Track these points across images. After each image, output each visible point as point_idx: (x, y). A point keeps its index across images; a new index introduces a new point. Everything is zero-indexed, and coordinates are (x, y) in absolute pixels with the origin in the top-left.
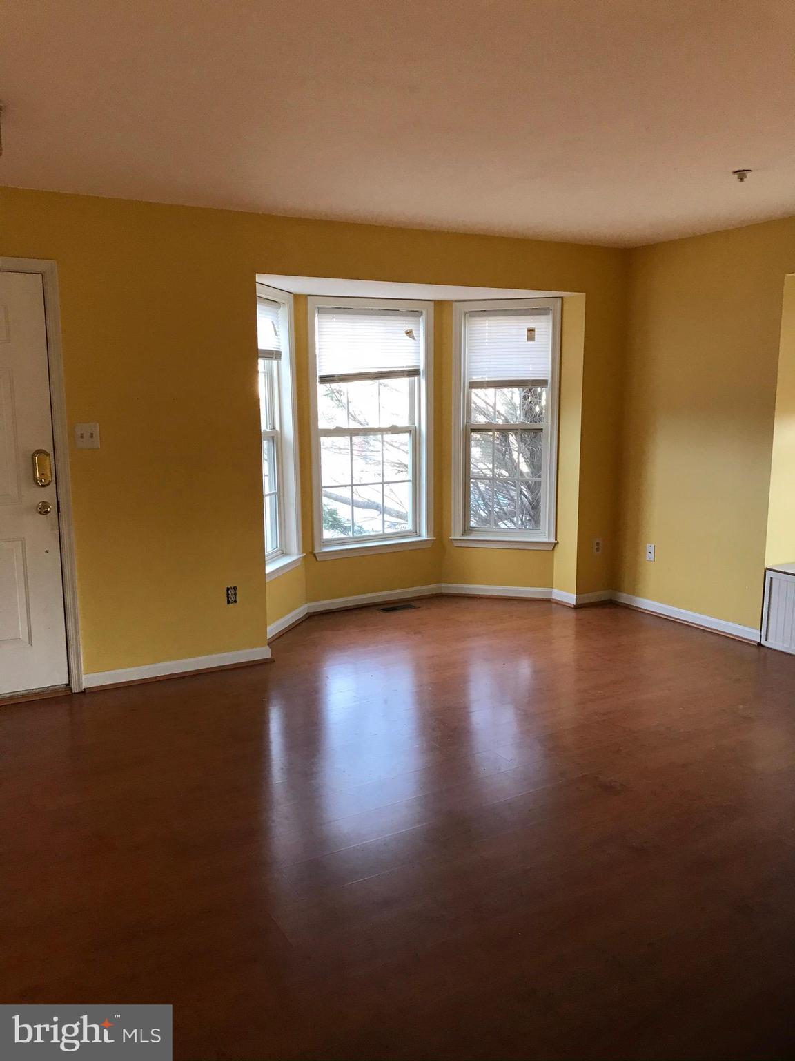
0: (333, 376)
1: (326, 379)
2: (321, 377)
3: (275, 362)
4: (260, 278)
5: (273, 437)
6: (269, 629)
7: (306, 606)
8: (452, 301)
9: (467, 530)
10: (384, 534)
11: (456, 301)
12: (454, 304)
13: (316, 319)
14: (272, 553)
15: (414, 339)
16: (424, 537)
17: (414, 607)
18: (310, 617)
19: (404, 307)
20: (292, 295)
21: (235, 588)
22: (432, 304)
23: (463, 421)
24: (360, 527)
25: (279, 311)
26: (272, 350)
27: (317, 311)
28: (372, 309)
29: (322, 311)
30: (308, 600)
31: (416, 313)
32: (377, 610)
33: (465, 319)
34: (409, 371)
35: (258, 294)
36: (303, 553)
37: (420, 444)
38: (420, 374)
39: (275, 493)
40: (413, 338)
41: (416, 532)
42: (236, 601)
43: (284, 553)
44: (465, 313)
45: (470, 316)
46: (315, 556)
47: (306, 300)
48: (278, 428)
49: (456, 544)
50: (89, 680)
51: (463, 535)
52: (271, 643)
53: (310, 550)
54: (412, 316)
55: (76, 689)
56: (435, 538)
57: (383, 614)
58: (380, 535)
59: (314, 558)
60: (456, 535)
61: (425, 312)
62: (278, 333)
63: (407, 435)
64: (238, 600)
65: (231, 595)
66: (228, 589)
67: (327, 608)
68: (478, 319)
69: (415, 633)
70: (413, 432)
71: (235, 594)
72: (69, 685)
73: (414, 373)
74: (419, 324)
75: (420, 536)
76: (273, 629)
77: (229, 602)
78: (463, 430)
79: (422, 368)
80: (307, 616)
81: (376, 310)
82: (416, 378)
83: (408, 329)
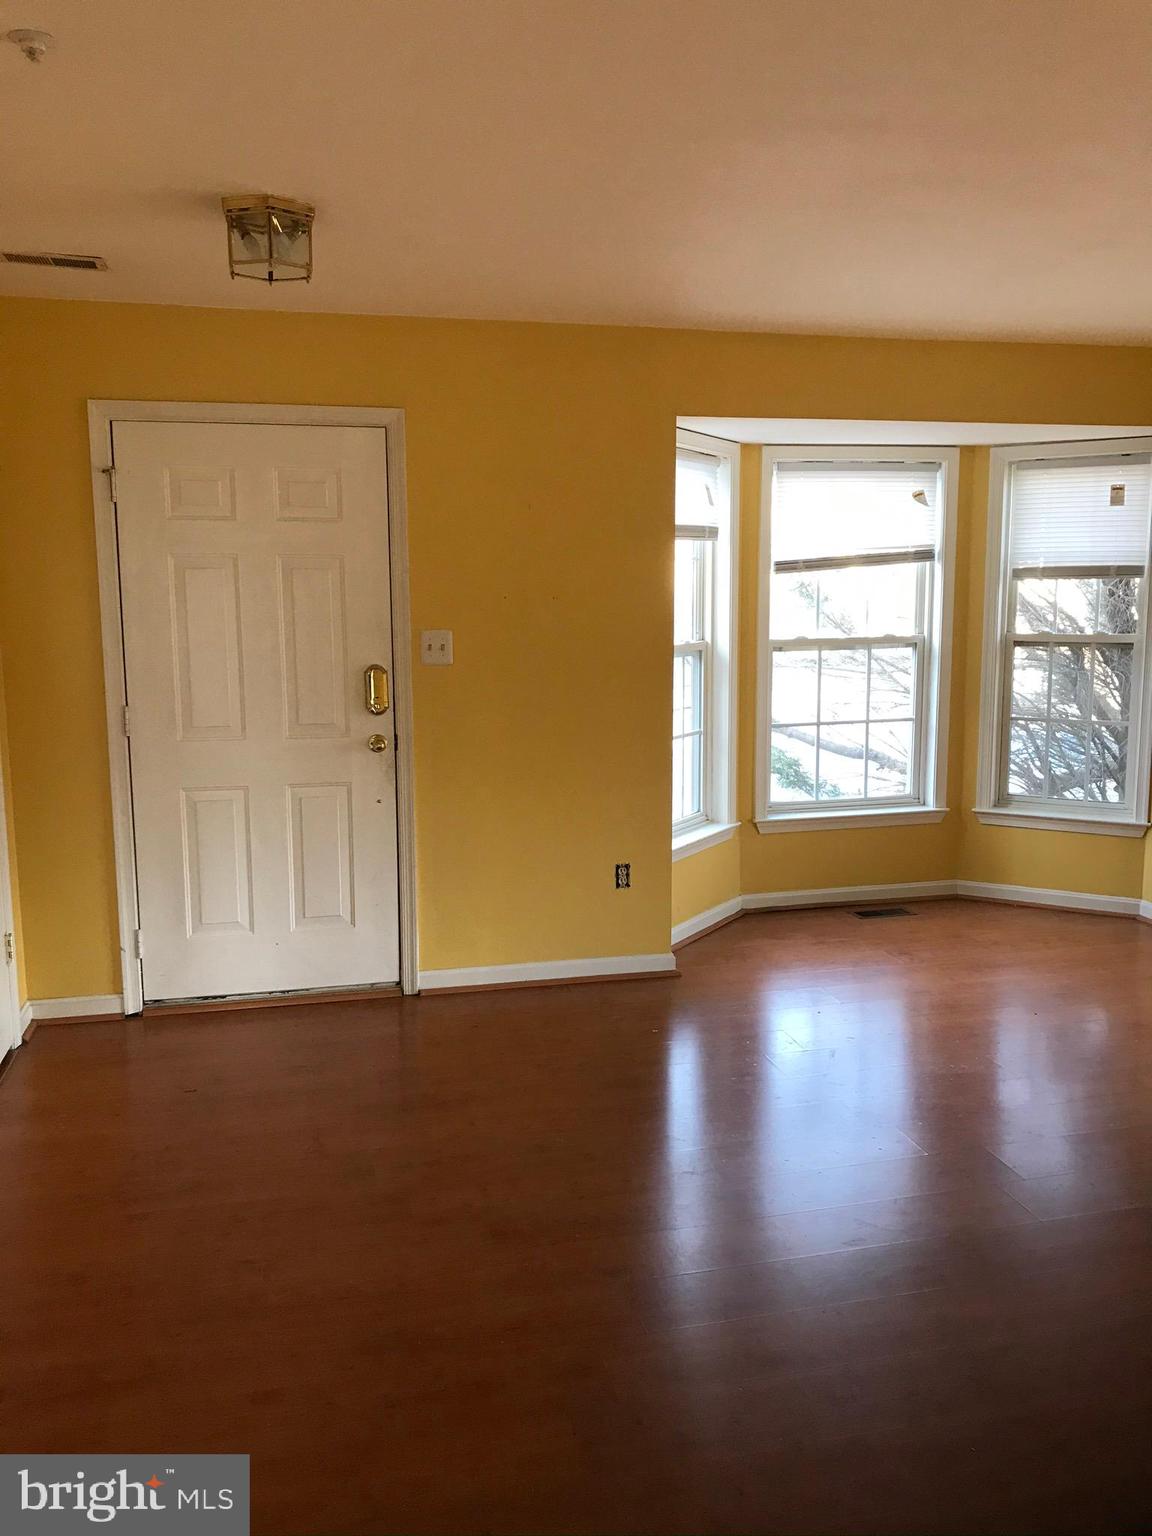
0: (796, 562)
1: (785, 567)
2: (778, 564)
3: (709, 544)
4: (681, 421)
5: (700, 652)
6: (675, 930)
7: (740, 898)
8: (989, 447)
9: (1003, 798)
10: (866, 799)
11: (996, 446)
12: (992, 450)
13: (774, 478)
14: (692, 819)
15: (926, 504)
16: (931, 806)
17: (908, 913)
18: (745, 915)
19: (910, 457)
20: (739, 445)
21: (627, 867)
22: (958, 450)
23: (1002, 629)
24: (835, 787)
25: (718, 470)
26: (703, 527)
27: (775, 467)
28: (862, 462)
29: (782, 467)
30: (745, 890)
31: (931, 466)
32: (849, 913)
33: (1010, 475)
34: (916, 553)
35: (677, 445)
36: (737, 822)
37: (929, 663)
38: (933, 557)
39: (699, 733)
40: (924, 503)
41: (919, 798)
42: (628, 885)
43: (709, 820)
44: (1011, 464)
45: (1018, 468)
46: (755, 825)
47: (760, 450)
48: (708, 639)
49: (983, 821)
50: (426, 979)
51: (995, 806)
52: (677, 951)
53: (749, 817)
54: (927, 470)
55: (408, 990)
56: (948, 809)
57: (856, 920)
58: (861, 800)
59: (754, 830)
60: (984, 804)
61: (944, 464)
62: (714, 501)
63: (909, 651)
64: (631, 884)
65: (622, 875)
66: (618, 867)
67: (770, 904)
68: (1031, 472)
69: (901, 953)
70: (919, 645)
71: (628, 875)
72: (399, 983)
73: (925, 555)
74: (935, 482)
75: (924, 804)
76: (680, 932)
77: (618, 885)
78: (1001, 641)
79: (937, 549)
80: (741, 914)
81: (867, 462)
82: (928, 563)
83: (918, 488)
